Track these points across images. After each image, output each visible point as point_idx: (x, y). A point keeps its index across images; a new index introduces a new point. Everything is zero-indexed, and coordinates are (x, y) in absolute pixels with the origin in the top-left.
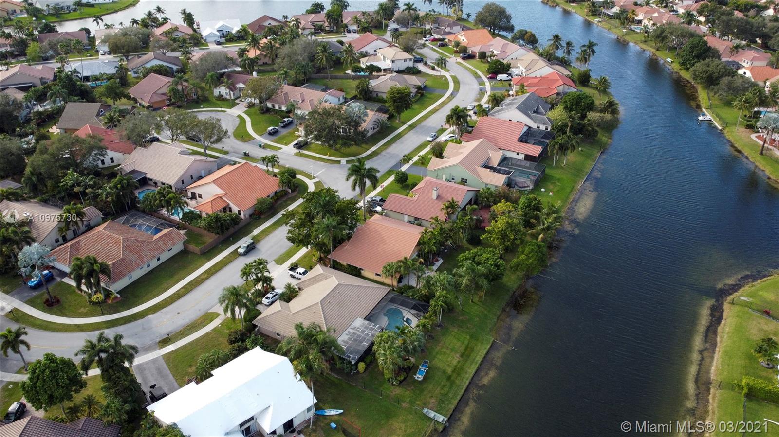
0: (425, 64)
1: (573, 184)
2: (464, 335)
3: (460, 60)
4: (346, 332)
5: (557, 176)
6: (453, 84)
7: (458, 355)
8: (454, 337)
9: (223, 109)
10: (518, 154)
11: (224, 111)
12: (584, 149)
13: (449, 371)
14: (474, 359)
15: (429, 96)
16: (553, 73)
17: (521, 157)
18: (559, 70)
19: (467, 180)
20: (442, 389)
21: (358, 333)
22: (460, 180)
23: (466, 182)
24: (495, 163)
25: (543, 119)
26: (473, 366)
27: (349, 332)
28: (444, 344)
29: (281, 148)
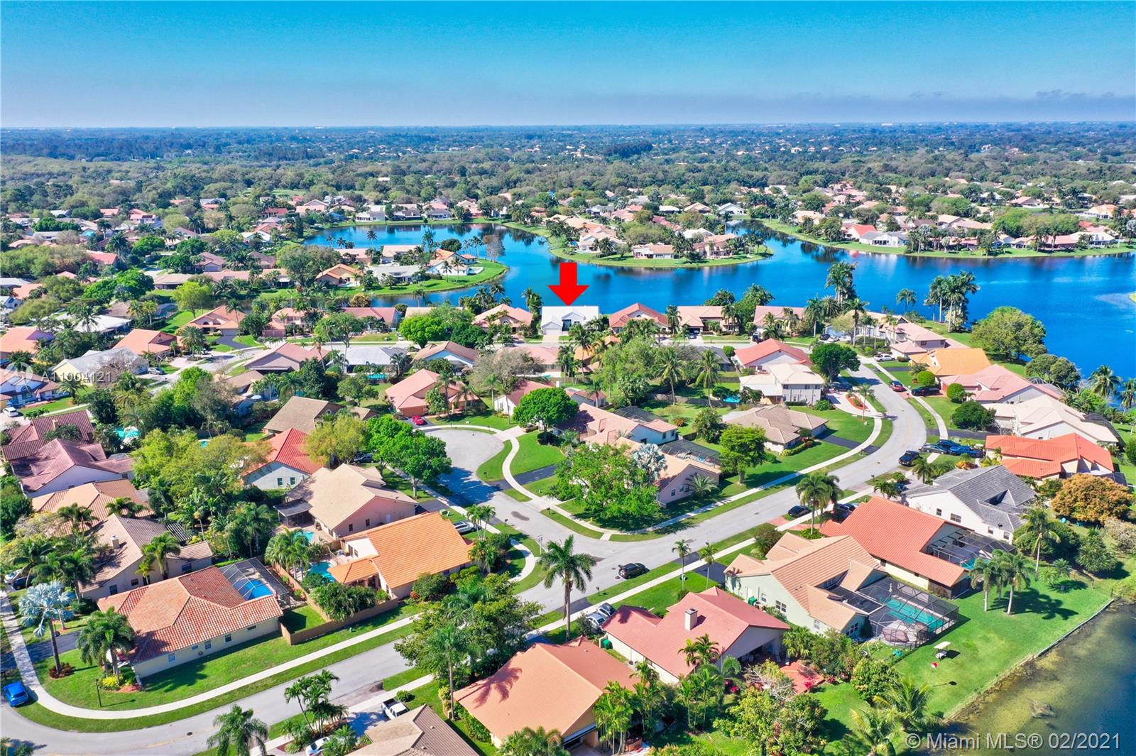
0: (850, 395)
6: (878, 434)
9: (492, 429)
10: (916, 577)
11: (492, 433)
16: (1069, 436)
17: (923, 584)
18: (1091, 433)
24: (853, 585)
25: (1002, 517)
29: (530, 499)
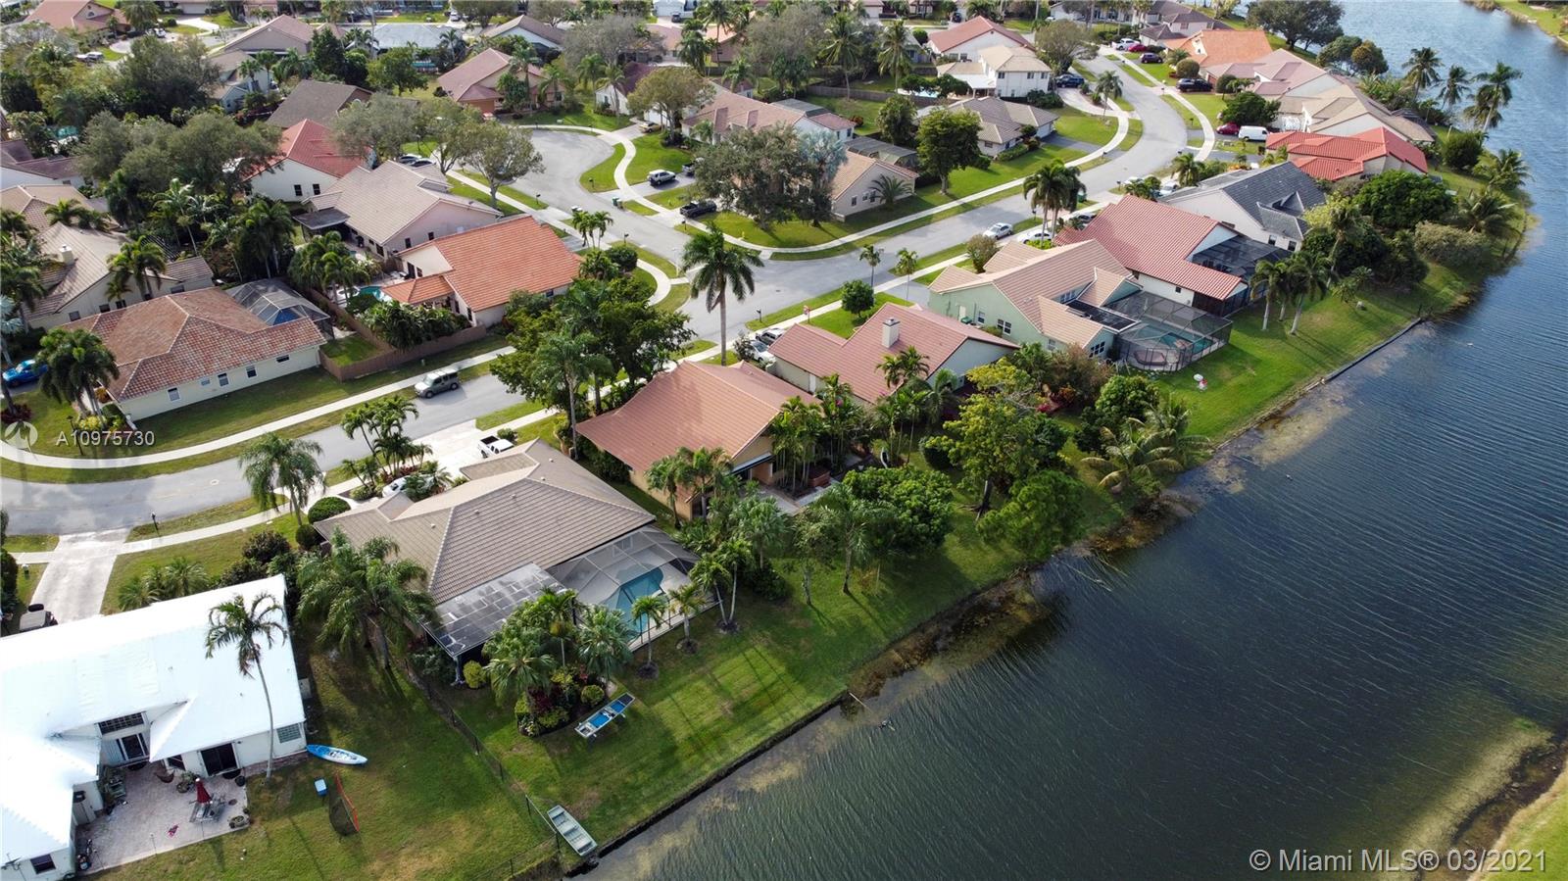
0: (1085, 91)
1: (1293, 379)
2: (774, 662)
3: (1173, 91)
4: (482, 588)
5: (1258, 353)
6: (1124, 135)
7: (727, 705)
8: (748, 660)
9: (594, 130)
10: (1178, 290)
11: (596, 135)
12: (1369, 305)
13: (681, 734)
14: (764, 724)
15: (1049, 151)
16: (1376, 130)
17: (1186, 297)
18: (1404, 130)
19: (1008, 325)
20: (633, 772)
21: (508, 595)
22: (996, 324)
23: (1008, 331)
24: (1099, 300)
25: (1288, 223)
26: (750, 738)
27: (490, 589)
28: (710, 671)
29: (657, 212)
